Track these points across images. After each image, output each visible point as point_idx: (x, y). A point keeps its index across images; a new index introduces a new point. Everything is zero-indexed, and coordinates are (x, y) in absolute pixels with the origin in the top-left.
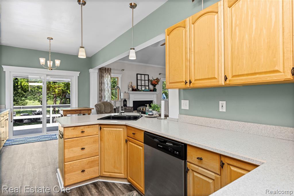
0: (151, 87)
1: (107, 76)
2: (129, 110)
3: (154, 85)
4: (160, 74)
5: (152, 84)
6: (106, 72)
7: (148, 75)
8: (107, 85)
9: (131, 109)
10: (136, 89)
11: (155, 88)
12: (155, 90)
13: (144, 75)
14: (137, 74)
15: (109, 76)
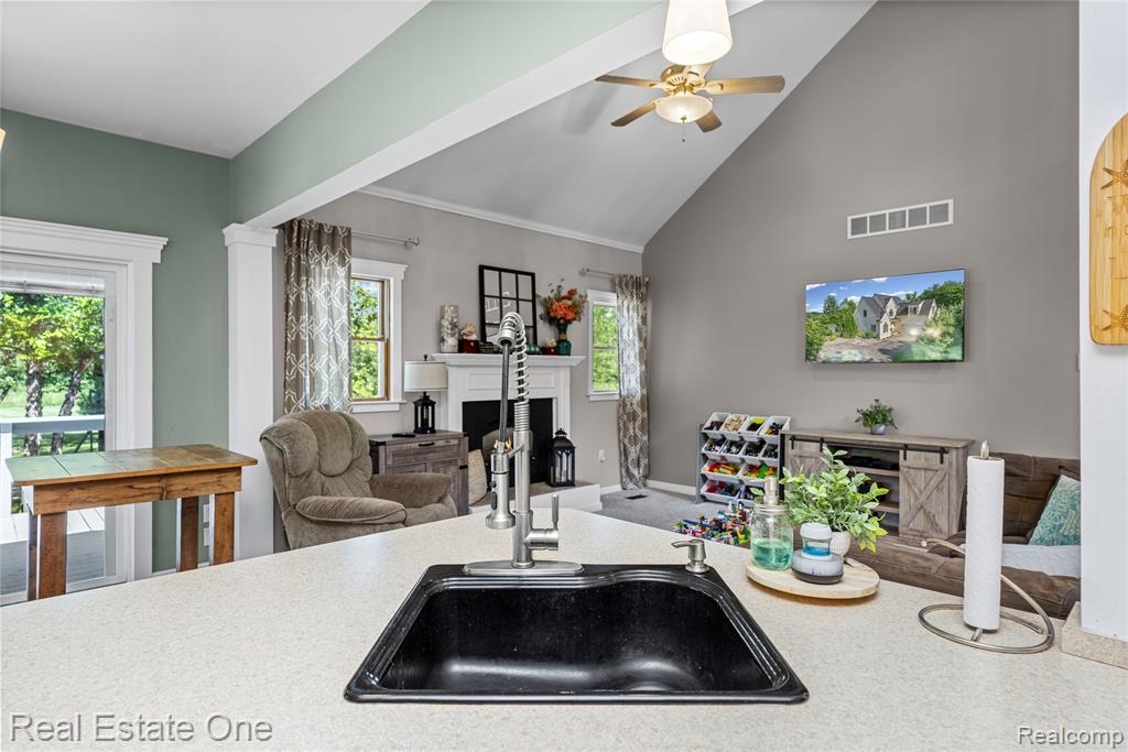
0: (547, 335)
1: (326, 269)
2: (449, 453)
3: (560, 325)
4: (582, 273)
5: (551, 320)
6: (320, 249)
7: (533, 275)
8: (331, 316)
9: (459, 445)
10: (476, 342)
11: (563, 337)
12: (562, 348)
13: (514, 275)
14: (482, 268)
15: (341, 272)
